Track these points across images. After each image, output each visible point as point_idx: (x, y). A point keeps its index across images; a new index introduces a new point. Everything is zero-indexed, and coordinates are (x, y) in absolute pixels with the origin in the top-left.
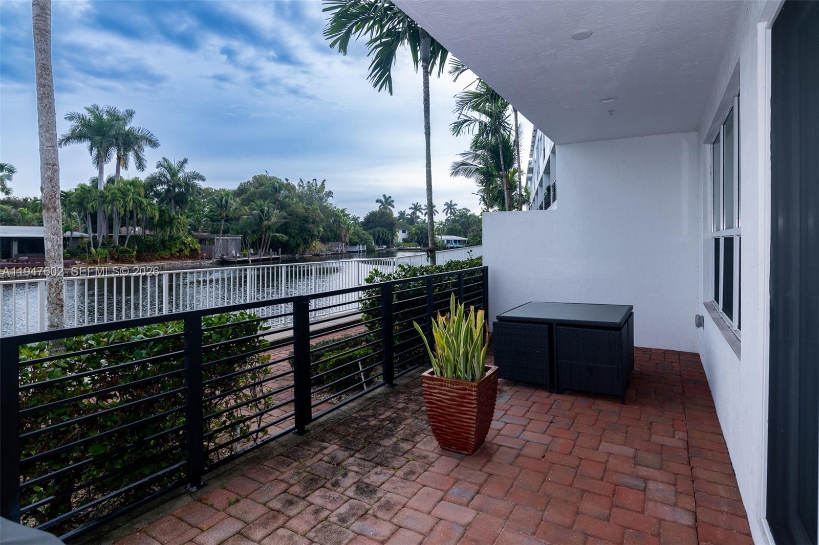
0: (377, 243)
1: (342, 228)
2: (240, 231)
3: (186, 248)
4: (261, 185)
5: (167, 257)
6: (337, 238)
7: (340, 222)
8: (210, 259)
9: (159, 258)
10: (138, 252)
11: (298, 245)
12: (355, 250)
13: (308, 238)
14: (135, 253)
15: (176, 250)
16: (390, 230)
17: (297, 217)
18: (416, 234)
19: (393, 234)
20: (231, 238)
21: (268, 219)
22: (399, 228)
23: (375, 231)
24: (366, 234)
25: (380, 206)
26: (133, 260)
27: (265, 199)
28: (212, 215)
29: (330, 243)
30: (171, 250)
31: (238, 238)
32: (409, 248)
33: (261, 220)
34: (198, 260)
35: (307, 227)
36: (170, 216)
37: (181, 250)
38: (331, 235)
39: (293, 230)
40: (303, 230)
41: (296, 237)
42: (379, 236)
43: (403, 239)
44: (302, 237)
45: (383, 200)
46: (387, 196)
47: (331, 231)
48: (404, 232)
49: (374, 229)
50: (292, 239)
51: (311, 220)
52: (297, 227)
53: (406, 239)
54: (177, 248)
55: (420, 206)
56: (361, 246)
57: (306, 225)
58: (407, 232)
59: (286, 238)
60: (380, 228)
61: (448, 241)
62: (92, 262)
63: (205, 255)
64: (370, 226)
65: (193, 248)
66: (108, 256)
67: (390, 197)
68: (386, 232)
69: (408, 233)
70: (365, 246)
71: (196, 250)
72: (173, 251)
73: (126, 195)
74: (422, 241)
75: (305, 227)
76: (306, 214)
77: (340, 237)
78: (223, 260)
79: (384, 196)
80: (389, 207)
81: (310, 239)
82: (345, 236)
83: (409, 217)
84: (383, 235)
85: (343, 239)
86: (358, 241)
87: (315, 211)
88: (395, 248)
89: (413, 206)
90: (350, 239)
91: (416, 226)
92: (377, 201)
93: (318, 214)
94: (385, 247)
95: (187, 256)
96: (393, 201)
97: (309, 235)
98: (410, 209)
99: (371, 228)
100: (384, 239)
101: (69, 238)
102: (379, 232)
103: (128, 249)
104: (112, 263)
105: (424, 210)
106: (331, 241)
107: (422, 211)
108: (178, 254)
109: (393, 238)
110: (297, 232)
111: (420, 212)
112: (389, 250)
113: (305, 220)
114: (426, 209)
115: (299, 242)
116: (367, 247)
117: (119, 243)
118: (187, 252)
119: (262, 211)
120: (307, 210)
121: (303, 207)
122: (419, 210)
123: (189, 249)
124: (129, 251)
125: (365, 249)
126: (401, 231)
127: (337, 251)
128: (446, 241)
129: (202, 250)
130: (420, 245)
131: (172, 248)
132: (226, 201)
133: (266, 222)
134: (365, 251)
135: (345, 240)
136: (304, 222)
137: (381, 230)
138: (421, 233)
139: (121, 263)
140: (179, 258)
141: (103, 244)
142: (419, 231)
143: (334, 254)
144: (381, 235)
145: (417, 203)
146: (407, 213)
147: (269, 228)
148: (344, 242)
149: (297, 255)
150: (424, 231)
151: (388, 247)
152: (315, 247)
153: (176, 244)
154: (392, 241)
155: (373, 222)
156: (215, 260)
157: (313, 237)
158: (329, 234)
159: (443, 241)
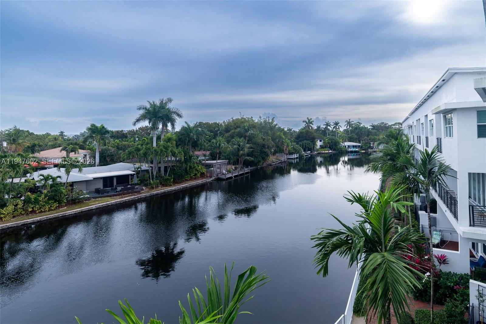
0: (304, 151)
1: (284, 145)
2: (227, 157)
3: (198, 173)
4: (238, 127)
5: (188, 179)
6: (281, 151)
7: (282, 141)
8: (211, 177)
9: (184, 180)
10: (173, 179)
11: (260, 161)
12: (292, 158)
13: (265, 157)
14: (172, 180)
15: (193, 174)
16: (312, 142)
17: (258, 145)
18: (328, 143)
19: (314, 144)
20: (222, 163)
21: (242, 149)
22: (318, 139)
23: (303, 143)
24: (298, 147)
25: (305, 125)
26: (171, 184)
27: (240, 137)
28: (210, 139)
29: (277, 154)
30: (191, 175)
31: (226, 162)
32: (324, 152)
33: (239, 150)
34: (205, 178)
35: (264, 150)
36: (189, 156)
37: (196, 174)
38: (278, 149)
39: (257, 153)
40: (262, 152)
41: (258, 157)
42: (306, 146)
43: (320, 146)
44: (261, 156)
45: (307, 121)
46: (309, 119)
47: (278, 147)
48: (320, 141)
49: (302, 142)
50: (256, 159)
51: (266, 147)
52: (259, 151)
53: (322, 145)
54: (193, 173)
55: (330, 123)
56: (295, 155)
57: (264, 149)
58: (322, 141)
59: (252, 159)
60: (306, 141)
61: (349, 146)
62: (151, 188)
63: (208, 175)
64: (300, 139)
65: (202, 172)
66: (159, 183)
67: (311, 119)
68: (310, 144)
69: (324, 143)
70: (298, 154)
71: (204, 173)
72: (192, 176)
73: (168, 149)
74: (332, 148)
75: (263, 151)
76: (264, 143)
77: (283, 151)
78: (218, 178)
79: (308, 118)
80: (311, 125)
81: (266, 157)
82: (286, 149)
83: (323, 129)
84: (308, 145)
85: (285, 152)
86: (293, 151)
87: (269, 140)
88: (315, 152)
89: (326, 124)
90: (289, 151)
91: (328, 138)
92: (303, 122)
93: (271, 142)
94: (309, 152)
95: (199, 177)
96: (313, 121)
97: (265, 155)
98: (324, 125)
99: (301, 141)
100: (309, 147)
101: (139, 171)
102: (306, 143)
103: (169, 178)
104: (161, 187)
105: (332, 126)
106: (277, 153)
107: (331, 126)
108: (194, 177)
109: (314, 147)
110: (259, 154)
111: (330, 127)
112: (312, 154)
113: (263, 146)
114: (334, 125)
115: (260, 160)
116: (299, 155)
117: (164, 175)
118: (199, 175)
119: (239, 145)
120: (264, 140)
121: (262, 138)
122: (329, 126)
123: (200, 173)
124: (170, 179)
125: (298, 156)
126: (319, 141)
127: (282, 160)
128: (347, 147)
129: (207, 172)
130: (331, 150)
131: (191, 174)
132: (220, 145)
133: (241, 152)
134: (298, 157)
135: (286, 152)
136: (263, 148)
137: (307, 143)
138: (332, 142)
139: (166, 187)
140: (195, 179)
141: (156, 177)
142: (330, 141)
143: (280, 163)
144: (307, 145)
145: (328, 122)
146: (321, 127)
147: (243, 155)
148: (285, 154)
149: (259, 166)
150: (333, 141)
151: (311, 152)
152: (269, 159)
153: (193, 171)
154: (314, 148)
155: (302, 137)
156: (214, 178)
157: (268, 155)
158: (277, 149)
159: (346, 146)
